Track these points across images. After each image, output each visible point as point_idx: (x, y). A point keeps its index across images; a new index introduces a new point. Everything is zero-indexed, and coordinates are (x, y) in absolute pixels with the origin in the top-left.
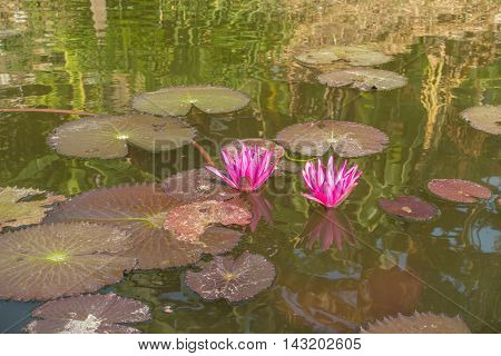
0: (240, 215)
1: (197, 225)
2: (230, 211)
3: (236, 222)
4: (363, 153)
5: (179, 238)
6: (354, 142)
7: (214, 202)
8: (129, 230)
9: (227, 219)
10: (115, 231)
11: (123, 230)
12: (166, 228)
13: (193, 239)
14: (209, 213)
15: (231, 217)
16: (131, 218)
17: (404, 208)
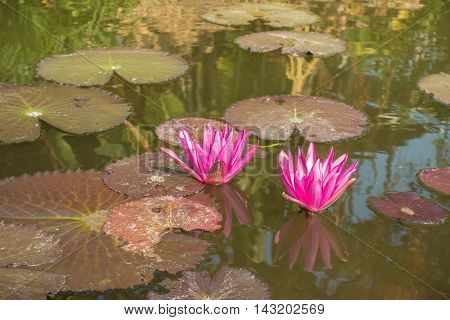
0: (207, 217)
1: (149, 230)
2: (193, 211)
3: (202, 226)
4: (338, 137)
5: (126, 248)
6: (324, 122)
7: (170, 198)
8: (57, 233)
9: (191, 222)
10: (39, 235)
11: (49, 234)
12: (108, 233)
13: (147, 250)
14: (165, 214)
15: (195, 220)
16: (59, 217)
17: (403, 210)
